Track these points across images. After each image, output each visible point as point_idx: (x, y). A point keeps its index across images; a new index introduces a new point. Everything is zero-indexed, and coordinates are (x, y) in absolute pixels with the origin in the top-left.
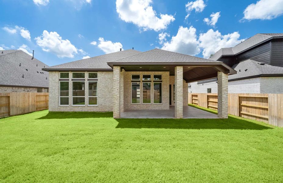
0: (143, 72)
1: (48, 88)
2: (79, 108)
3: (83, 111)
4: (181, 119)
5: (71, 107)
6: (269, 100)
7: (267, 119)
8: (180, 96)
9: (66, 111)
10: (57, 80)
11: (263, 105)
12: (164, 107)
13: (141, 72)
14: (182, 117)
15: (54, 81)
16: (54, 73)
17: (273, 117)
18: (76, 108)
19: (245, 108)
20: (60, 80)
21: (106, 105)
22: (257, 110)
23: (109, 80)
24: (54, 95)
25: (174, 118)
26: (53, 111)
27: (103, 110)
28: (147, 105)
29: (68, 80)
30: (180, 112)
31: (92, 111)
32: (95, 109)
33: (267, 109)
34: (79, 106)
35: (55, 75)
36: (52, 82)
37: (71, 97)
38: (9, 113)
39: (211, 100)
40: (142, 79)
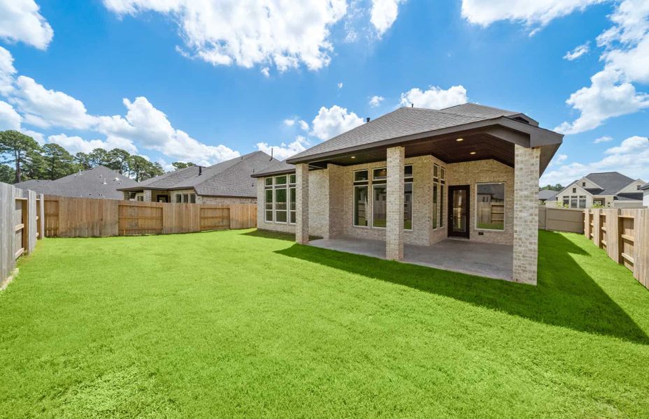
0: (374, 163)
1: (256, 198)
2: (281, 226)
3: (285, 231)
4: (394, 262)
5: (275, 225)
8: (393, 212)
10: (263, 188)
12: (416, 239)
13: (369, 164)
14: (397, 259)
15: (261, 190)
16: (261, 180)
18: (278, 226)
20: (266, 188)
24: (261, 208)
25: (383, 258)
26: (260, 228)
28: (379, 230)
29: (272, 187)
30: (392, 246)
31: (293, 232)
34: (281, 224)
35: (262, 182)
36: (259, 192)
37: (274, 211)
38: (229, 226)
40: (371, 177)
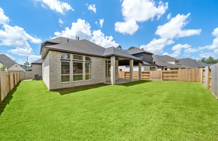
2: (78, 83)
3: (82, 85)
5: (72, 83)
6: (150, 73)
7: (149, 79)
9: (68, 87)
10: (59, 60)
11: (148, 75)
15: (55, 61)
16: (55, 53)
17: (151, 78)
19: (142, 76)
20: (61, 60)
21: (96, 79)
22: (146, 76)
23: (98, 63)
24: (55, 73)
26: (55, 89)
27: (95, 83)
29: (69, 60)
31: (88, 84)
32: (90, 83)
33: (149, 76)
34: (79, 82)
35: (57, 55)
36: (53, 61)
39: (127, 74)
